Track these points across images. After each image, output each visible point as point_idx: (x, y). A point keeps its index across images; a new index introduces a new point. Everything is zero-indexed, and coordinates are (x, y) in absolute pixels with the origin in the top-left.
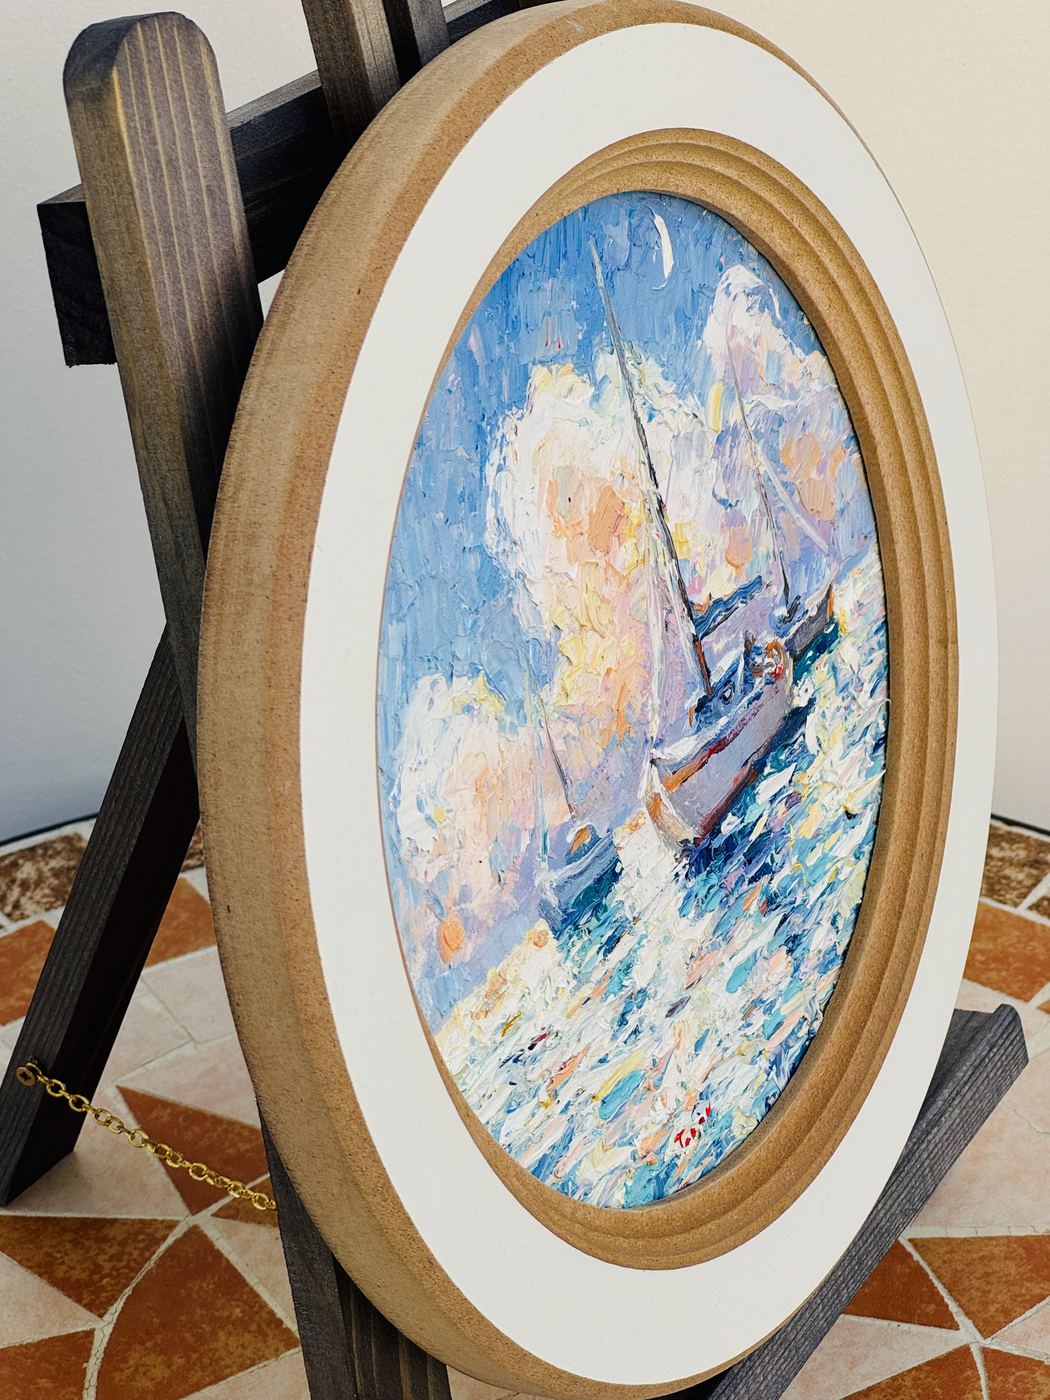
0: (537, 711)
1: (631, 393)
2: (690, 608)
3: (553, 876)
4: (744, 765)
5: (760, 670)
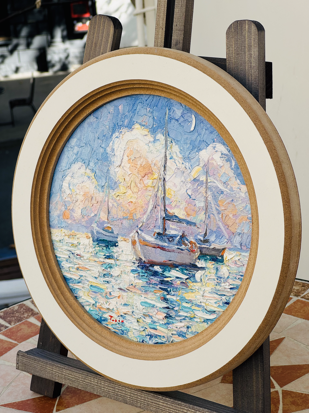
0: (107, 193)
1: (166, 149)
2: (165, 210)
3: (97, 228)
4: (169, 261)
5: (186, 245)
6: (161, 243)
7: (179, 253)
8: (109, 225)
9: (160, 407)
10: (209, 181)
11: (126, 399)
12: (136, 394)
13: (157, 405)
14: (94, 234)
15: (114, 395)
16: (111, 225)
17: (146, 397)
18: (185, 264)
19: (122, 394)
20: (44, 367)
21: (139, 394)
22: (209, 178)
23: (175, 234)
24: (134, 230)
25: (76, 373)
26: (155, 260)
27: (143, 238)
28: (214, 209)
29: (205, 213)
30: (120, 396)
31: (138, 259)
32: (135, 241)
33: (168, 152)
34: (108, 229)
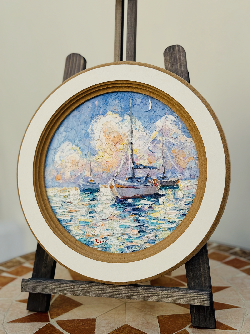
1: (132, 124)
2: (133, 162)
3: (83, 182)
4: (139, 194)
5: (150, 182)
6: (131, 184)
7: (145, 188)
8: (92, 179)
9: (141, 295)
10: (164, 139)
11: (113, 294)
12: (121, 290)
14: (81, 186)
15: (103, 294)
18: (150, 194)
19: (109, 292)
20: (45, 286)
21: (123, 289)
22: (164, 137)
23: (141, 176)
24: (111, 179)
26: (127, 196)
27: (118, 183)
29: (163, 160)
30: (108, 293)
31: (115, 197)
32: (112, 186)
33: (133, 126)
34: (92, 181)
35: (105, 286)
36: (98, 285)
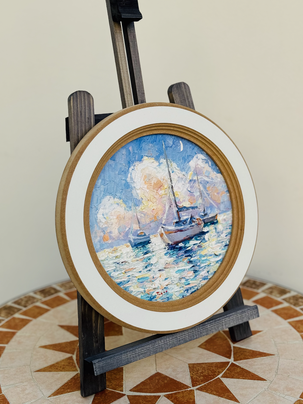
0: (134, 210)
1: (168, 167)
2: (177, 206)
3: (133, 237)
4: (187, 236)
5: (194, 222)
6: (179, 228)
7: (191, 229)
8: (141, 231)
10: (199, 178)
12: (192, 332)
13: (207, 329)
14: (132, 242)
16: (143, 230)
17: (199, 329)
18: (197, 234)
22: (198, 177)
23: (186, 218)
24: (159, 227)
25: (146, 346)
26: (178, 240)
27: (167, 230)
28: (205, 194)
29: (201, 198)
31: (167, 244)
32: (162, 234)
33: (170, 169)
34: (141, 234)
35: (178, 334)
36: (171, 336)
